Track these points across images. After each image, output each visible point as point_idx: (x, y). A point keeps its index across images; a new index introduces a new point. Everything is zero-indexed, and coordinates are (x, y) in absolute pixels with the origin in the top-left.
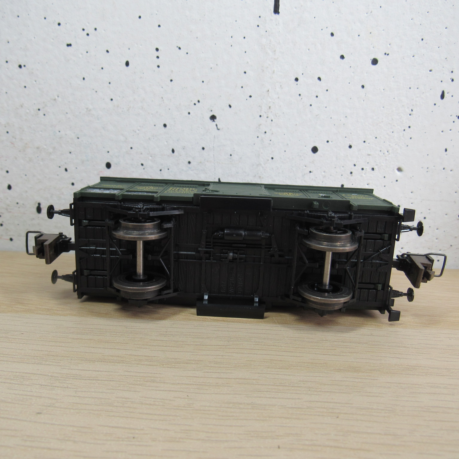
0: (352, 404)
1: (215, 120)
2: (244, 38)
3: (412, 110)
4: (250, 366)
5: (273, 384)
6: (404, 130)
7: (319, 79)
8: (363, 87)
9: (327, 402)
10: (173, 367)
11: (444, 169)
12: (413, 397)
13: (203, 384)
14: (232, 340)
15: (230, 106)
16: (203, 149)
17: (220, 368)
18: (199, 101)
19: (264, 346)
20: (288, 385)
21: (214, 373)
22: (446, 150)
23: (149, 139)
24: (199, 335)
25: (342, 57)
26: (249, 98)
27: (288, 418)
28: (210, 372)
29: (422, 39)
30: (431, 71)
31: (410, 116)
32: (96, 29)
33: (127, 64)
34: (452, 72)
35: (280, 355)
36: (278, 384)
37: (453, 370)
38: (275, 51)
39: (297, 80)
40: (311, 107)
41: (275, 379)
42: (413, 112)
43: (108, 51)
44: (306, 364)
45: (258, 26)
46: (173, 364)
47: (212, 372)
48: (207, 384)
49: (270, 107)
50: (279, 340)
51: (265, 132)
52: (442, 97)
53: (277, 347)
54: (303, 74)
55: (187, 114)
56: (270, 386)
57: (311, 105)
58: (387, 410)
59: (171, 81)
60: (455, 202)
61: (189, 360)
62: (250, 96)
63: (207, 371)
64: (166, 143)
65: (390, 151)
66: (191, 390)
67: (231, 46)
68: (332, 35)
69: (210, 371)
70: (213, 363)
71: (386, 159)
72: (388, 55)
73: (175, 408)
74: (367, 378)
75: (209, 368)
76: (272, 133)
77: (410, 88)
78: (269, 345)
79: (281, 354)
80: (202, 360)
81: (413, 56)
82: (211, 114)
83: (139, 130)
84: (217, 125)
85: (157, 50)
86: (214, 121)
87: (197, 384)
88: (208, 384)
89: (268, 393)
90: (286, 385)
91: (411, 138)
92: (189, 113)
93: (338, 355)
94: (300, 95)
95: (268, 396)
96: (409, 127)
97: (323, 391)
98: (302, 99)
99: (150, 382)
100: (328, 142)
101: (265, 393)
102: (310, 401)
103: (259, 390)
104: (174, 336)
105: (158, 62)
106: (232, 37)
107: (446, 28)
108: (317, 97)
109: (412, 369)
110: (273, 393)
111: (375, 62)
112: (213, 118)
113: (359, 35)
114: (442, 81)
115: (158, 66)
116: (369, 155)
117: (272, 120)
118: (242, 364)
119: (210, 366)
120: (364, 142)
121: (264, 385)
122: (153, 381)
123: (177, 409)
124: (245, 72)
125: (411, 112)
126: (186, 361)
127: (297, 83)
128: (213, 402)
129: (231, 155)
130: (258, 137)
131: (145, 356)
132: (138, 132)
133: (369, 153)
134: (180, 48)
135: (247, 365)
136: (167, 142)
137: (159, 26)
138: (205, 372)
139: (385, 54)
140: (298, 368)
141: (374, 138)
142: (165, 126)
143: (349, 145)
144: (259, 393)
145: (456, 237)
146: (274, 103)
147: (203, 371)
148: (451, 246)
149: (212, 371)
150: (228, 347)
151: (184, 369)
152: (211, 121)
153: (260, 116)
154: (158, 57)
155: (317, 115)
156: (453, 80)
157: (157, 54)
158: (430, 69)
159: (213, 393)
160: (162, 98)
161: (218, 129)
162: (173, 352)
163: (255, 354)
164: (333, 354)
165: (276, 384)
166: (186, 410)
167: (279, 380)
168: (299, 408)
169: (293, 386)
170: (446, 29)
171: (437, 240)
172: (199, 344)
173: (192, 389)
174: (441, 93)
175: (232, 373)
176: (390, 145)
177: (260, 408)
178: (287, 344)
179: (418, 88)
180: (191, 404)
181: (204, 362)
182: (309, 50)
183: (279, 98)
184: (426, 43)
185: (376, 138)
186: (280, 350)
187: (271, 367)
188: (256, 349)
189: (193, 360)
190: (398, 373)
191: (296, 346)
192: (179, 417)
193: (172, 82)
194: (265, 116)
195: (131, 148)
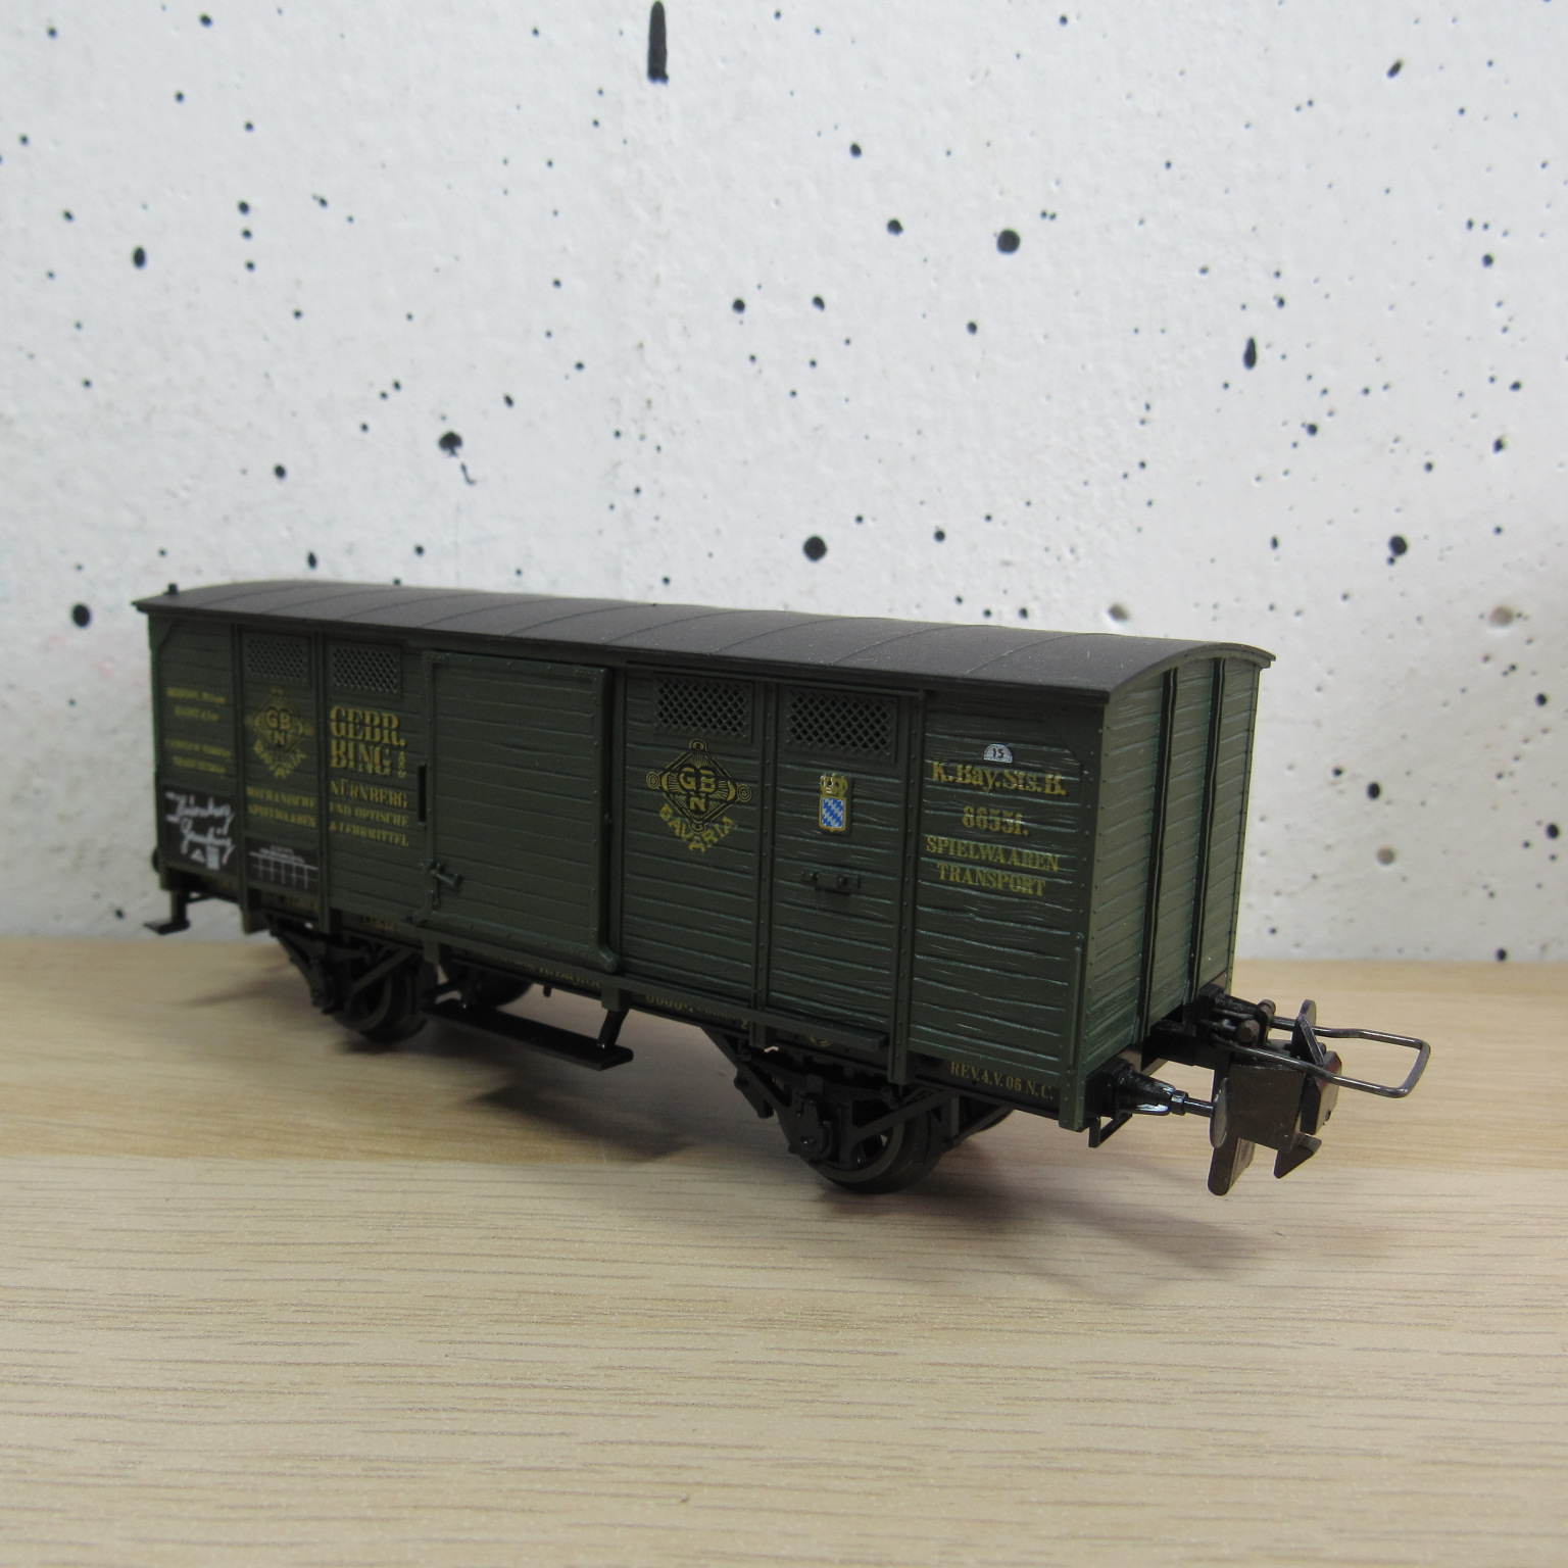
0: (761, 1448)
1: (458, 450)
2: (550, 164)
3: (1148, 407)
4: (429, 1317)
5: (489, 1381)
6: (1125, 476)
7: (819, 302)
8: (972, 328)
9: (669, 1444)
10: (132, 1326)
11: (1272, 608)
12: (1007, 1415)
13: (216, 1386)
14: (406, 1223)
15: (509, 401)
16: (420, 550)
17: (310, 1327)
18: (397, 386)
19: (519, 1243)
20: (545, 1383)
21: (277, 1344)
22: (1275, 543)
23: (226, 519)
24: (290, 1206)
25: (895, 227)
26: (574, 372)
27: (488, 1509)
28: (265, 1343)
29: (1168, 165)
30: (1204, 271)
31: (1141, 428)
32: (24, 140)
33: (139, 258)
34: (1278, 274)
35: (562, 1275)
36: (509, 1381)
37: (1199, 1312)
38: (658, 209)
39: (739, 306)
40: (793, 401)
41: (505, 1360)
42: (1154, 414)
43: (68, 216)
44: (648, 1306)
45: (596, 123)
46: (135, 1317)
47: (272, 1344)
48: (230, 1387)
49: (649, 403)
50: (586, 1219)
51: (638, 491)
52: (1250, 358)
53: (567, 1245)
54: (759, 287)
55: (357, 430)
56: (472, 1388)
57: (794, 394)
58: (886, 1468)
59: (298, 314)
60: (1318, 724)
61: (204, 1300)
62: (580, 366)
63: (254, 1338)
64: (285, 534)
65: (1081, 550)
66: (160, 1409)
67: (506, 192)
68: (856, 150)
69: (264, 1339)
70: (294, 1308)
71: (1068, 579)
72: (1053, 217)
73: (63, 1480)
74: (861, 1348)
75: (269, 1326)
76: (662, 495)
77: (1136, 331)
78: (538, 1239)
79: (568, 1271)
80: (252, 1301)
81: (1141, 222)
82: (443, 429)
83: (187, 489)
84: (464, 468)
85: (244, 208)
86: (453, 453)
87: (193, 1389)
88: (236, 1388)
89: (456, 1415)
90: (536, 1383)
91: (1150, 503)
92: (365, 428)
93: (784, 1268)
94: (753, 358)
95: (447, 1428)
96: (1143, 465)
97: (668, 1404)
98: (760, 371)
99: (14, 1383)
100: (859, 519)
101: (444, 1415)
102: (603, 1443)
103: (421, 1406)
104: (188, 1213)
105: (248, 250)
106: (505, 162)
107: (1247, 126)
108: (813, 364)
109: (1046, 1312)
110: (474, 1416)
111: (1009, 242)
112: (450, 442)
113: (949, 153)
114: (1244, 307)
115: (250, 266)
116: (1007, 564)
117: (659, 448)
118: (403, 1312)
119: (274, 1319)
120: (989, 518)
121: (450, 1384)
122: (27, 1380)
123: (68, 1484)
124: (557, 283)
125: (1143, 413)
126: (191, 1304)
127: (738, 316)
128: (223, 1454)
129: (519, 572)
130: (612, 507)
131: (40, 1289)
132: (183, 495)
133: (1008, 557)
134: (323, 202)
135: (417, 1312)
136: (289, 528)
137: (249, 127)
138: (243, 1344)
139: (1044, 214)
140: (613, 1318)
141: (1022, 504)
142: (280, 472)
143: (933, 532)
144: (421, 1415)
145: (1329, 847)
146: (662, 387)
147: (237, 1340)
148: (1315, 877)
149: (271, 1338)
150: (379, 1249)
151: (166, 1334)
152: (441, 455)
153: (618, 434)
154: (247, 234)
155: (816, 429)
156: (1281, 303)
157: (243, 222)
158: (1201, 264)
159: (237, 1422)
160: (267, 375)
161: (470, 482)
162: (155, 1273)
163: (468, 1272)
164: (767, 1264)
165: (497, 1382)
166: (100, 1486)
167: (521, 1364)
168: (549, 1470)
169: (561, 1388)
170: (1248, 131)
171: (1262, 860)
172: (273, 1240)
173: (163, 1405)
174: (1242, 349)
175: (348, 1344)
176: (1078, 528)
177: (394, 1473)
178: (607, 1233)
179: (1163, 331)
180: (130, 1465)
181: (260, 1305)
182: (777, 202)
183: (679, 369)
184: (1183, 178)
185: (1028, 504)
186: (571, 1256)
187: (508, 1318)
188: (482, 1255)
189: (221, 1300)
190: (986, 1330)
191: (637, 1240)
192: (57, 1515)
193: (302, 320)
194: (633, 432)
195: (163, 553)
